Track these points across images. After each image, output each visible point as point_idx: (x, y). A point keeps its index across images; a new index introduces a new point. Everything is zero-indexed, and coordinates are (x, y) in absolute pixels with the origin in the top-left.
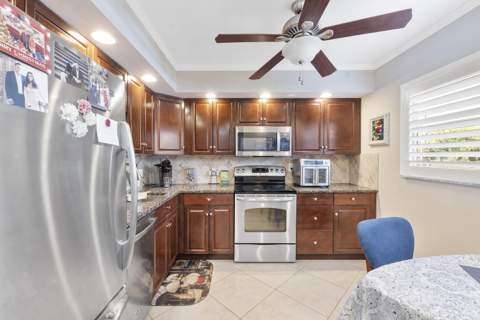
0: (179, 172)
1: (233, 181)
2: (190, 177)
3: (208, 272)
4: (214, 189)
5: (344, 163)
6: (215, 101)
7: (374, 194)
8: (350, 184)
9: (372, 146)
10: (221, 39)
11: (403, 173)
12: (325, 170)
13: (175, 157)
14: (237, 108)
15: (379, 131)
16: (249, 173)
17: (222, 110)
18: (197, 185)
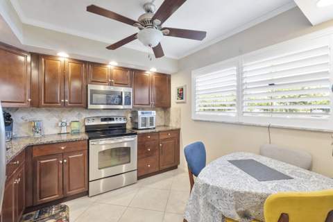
0: (20, 125)
1: (83, 130)
2: (36, 128)
3: (64, 214)
4: (65, 138)
5: (161, 113)
6: (67, 60)
7: (178, 130)
8: (165, 126)
9: (177, 103)
10: (92, 9)
11: (193, 118)
12: (153, 117)
13: (17, 109)
14: (89, 69)
15: (181, 94)
16: (98, 122)
17: (74, 69)
18: (44, 136)
